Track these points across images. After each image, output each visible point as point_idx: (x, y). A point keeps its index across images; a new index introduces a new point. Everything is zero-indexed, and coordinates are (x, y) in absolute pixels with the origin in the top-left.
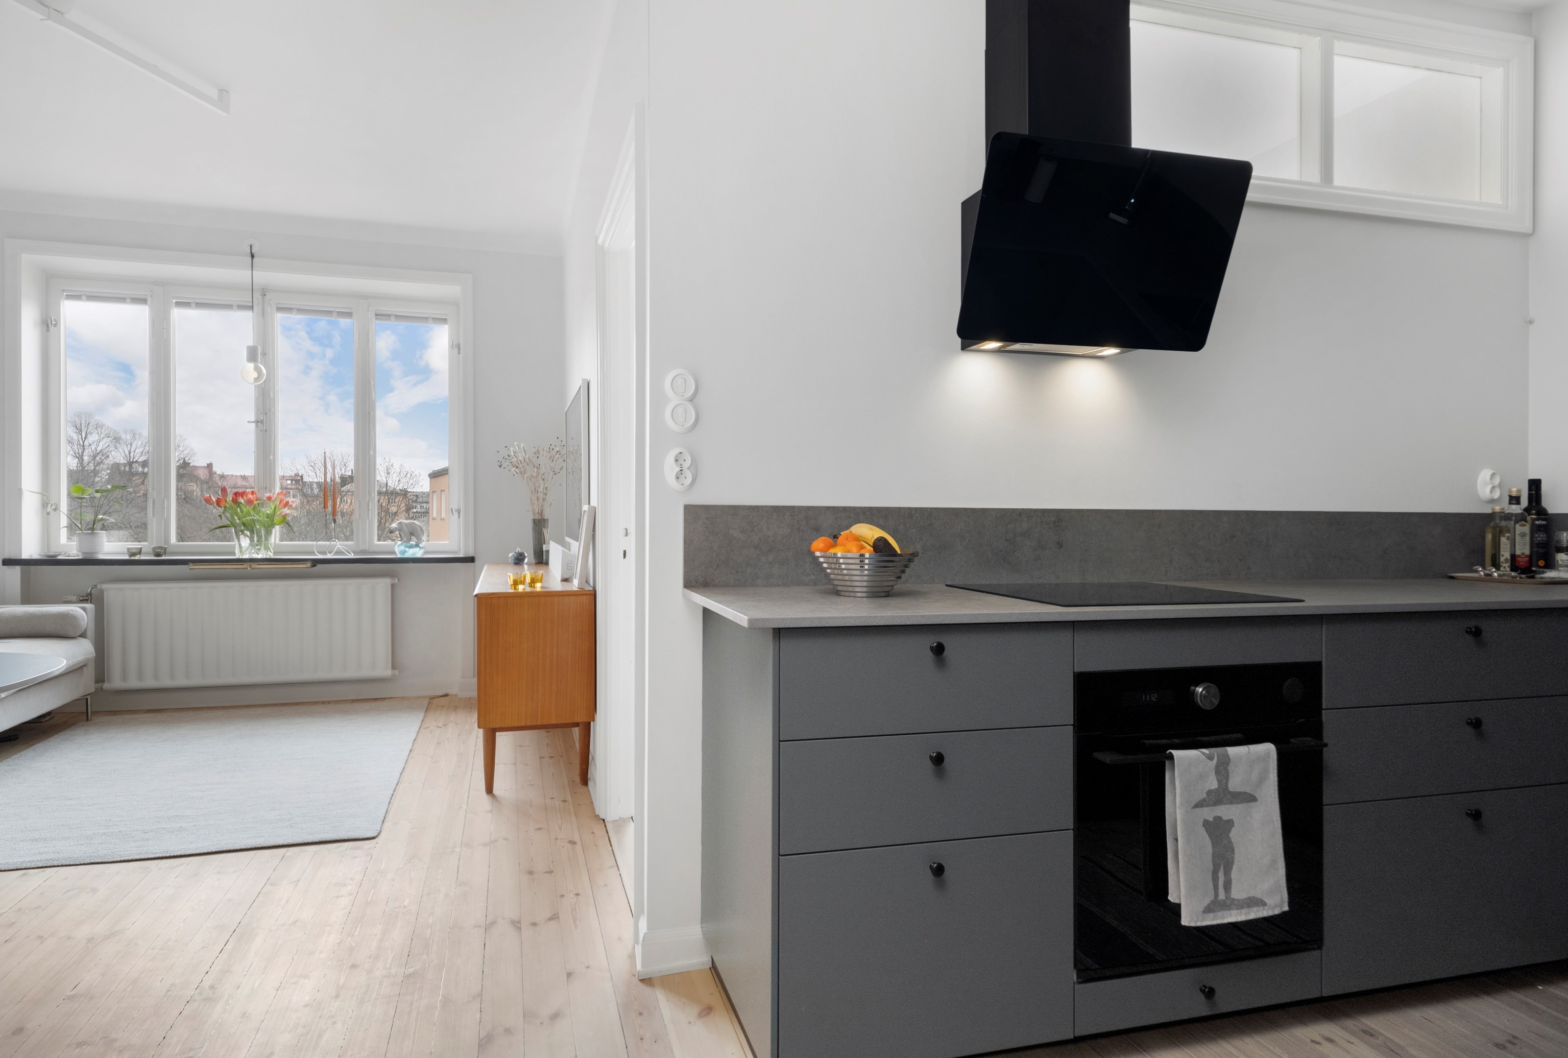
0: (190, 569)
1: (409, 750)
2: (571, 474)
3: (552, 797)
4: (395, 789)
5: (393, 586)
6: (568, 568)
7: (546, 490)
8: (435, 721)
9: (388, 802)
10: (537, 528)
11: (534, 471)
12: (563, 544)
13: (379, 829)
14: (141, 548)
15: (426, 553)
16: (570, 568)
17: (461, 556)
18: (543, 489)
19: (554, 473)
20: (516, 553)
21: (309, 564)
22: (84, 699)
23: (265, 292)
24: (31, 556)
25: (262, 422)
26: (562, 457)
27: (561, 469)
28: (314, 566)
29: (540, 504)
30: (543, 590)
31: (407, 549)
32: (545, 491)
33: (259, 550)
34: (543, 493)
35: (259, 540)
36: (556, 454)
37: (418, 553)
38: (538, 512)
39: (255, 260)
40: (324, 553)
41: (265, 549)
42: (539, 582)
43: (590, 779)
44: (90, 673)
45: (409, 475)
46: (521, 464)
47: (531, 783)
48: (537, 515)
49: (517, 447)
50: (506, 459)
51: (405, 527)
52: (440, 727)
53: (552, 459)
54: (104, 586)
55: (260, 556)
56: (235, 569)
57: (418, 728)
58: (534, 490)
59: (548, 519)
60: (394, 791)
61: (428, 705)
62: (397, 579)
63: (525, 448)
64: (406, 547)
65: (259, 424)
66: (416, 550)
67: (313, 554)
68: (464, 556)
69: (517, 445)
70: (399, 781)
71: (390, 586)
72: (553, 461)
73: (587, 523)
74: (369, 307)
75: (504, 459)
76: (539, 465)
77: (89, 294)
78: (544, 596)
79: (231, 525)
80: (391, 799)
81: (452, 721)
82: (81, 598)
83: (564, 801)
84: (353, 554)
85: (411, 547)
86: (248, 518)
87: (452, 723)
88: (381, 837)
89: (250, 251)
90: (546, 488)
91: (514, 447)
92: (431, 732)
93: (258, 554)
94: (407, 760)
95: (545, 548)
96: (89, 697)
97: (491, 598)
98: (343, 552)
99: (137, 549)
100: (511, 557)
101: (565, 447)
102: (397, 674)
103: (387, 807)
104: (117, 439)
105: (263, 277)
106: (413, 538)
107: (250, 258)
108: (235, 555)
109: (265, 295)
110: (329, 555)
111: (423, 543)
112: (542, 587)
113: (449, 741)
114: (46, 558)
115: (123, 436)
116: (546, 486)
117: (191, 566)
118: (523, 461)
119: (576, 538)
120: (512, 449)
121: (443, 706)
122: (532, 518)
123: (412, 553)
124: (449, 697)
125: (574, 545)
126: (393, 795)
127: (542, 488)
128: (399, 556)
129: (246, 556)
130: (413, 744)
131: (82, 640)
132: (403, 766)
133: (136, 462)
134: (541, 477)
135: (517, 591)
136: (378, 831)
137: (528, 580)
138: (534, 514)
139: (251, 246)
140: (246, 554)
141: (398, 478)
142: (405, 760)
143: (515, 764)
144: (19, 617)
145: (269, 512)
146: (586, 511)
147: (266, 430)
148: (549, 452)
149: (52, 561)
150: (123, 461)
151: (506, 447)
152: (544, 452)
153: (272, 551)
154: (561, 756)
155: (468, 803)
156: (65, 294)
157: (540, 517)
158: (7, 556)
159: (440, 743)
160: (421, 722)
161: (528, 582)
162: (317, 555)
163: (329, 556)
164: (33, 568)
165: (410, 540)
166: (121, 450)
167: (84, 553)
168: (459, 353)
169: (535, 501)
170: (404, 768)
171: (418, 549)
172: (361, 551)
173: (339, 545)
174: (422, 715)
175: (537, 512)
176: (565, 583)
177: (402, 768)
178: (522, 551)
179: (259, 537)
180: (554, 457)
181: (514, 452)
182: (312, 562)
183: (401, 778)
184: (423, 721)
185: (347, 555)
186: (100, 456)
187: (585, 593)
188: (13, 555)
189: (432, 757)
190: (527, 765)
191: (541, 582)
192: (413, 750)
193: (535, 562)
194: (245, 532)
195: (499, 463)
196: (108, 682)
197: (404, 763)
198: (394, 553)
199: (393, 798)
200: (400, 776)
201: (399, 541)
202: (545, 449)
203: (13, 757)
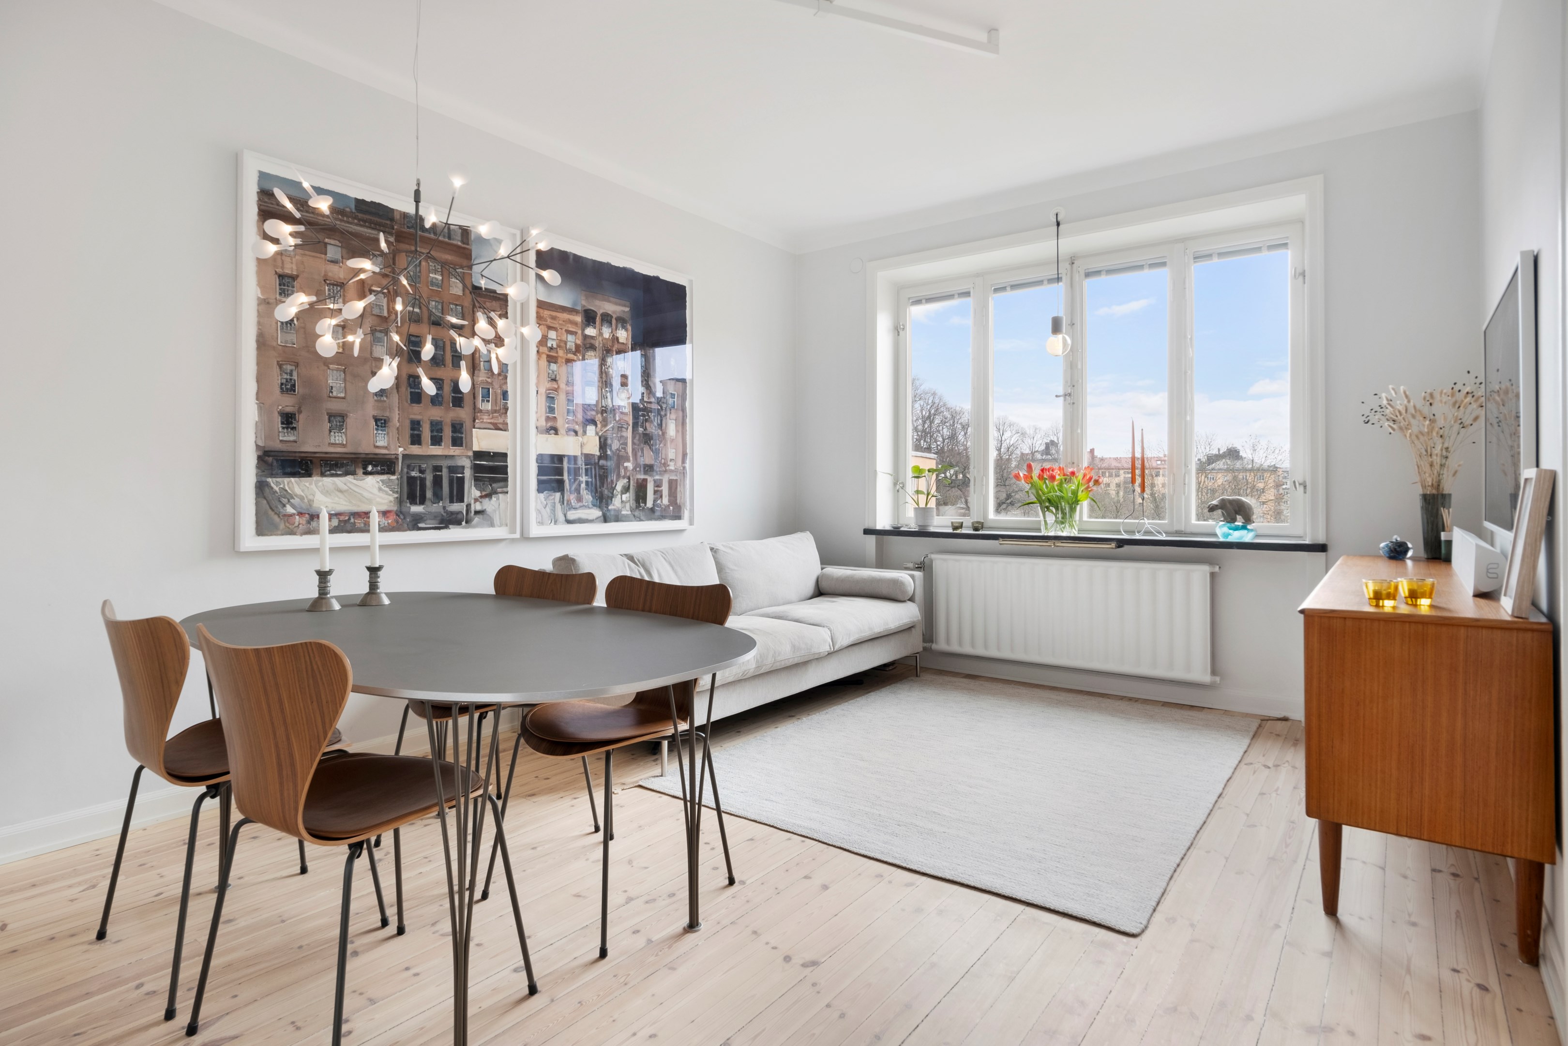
0: (1001, 544)
1: (1217, 795)
2: (1496, 425)
3: (1455, 967)
4: (1185, 855)
5: (1213, 575)
6: (1489, 574)
7: (1447, 451)
8: (1264, 756)
9: (1169, 876)
10: (1430, 507)
11: (1424, 425)
12: (1480, 533)
13: (1145, 922)
14: (962, 522)
15: (1257, 536)
16: (1495, 576)
17: (1307, 542)
18: (1442, 450)
19: (1462, 426)
20: (1392, 542)
21: (1113, 545)
22: (913, 657)
23: (1074, 260)
24: (884, 527)
25: (1070, 395)
26: (1476, 401)
27: (1476, 419)
28: (1119, 546)
29: (1435, 472)
30: (1434, 613)
31: (1231, 531)
32: (1444, 453)
33: (1064, 528)
34: (1442, 456)
35: (1065, 518)
36: (1466, 397)
37: (1247, 537)
38: (1432, 484)
39: (1061, 227)
40: (1133, 532)
41: (1069, 526)
42: (1426, 598)
43: (1544, 955)
44: (917, 634)
45: (1277, 451)
46: (1401, 414)
47: (1413, 919)
48: (1429, 488)
49: (1393, 392)
50: (1376, 412)
51: (1228, 505)
52: (1269, 768)
53: (1457, 405)
54: (933, 556)
55: (1064, 534)
56: (1041, 546)
57: (1237, 762)
58: (1425, 453)
59: (1450, 495)
60: (1182, 859)
61: (1258, 728)
62: (1218, 567)
63: (1407, 393)
64: (1230, 529)
65: (1067, 397)
66: (1244, 532)
67: (1119, 532)
68: (1310, 543)
69: (1393, 389)
70: (1192, 844)
71: (1208, 575)
72: (1459, 407)
73: (1535, 500)
74: (1186, 251)
75: (1373, 411)
76: (1434, 415)
77: (927, 297)
78: (1435, 624)
79: (1037, 502)
80: (1175, 871)
81: (1288, 761)
82: (917, 566)
83: (1483, 988)
84: (1164, 535)
85: (1236, 529)
86: (1050, 494)
87: (1286, 765)
88: (1144, 937)
89: (1055, 220)
90: (1447, 449)
91: (1388, 391)
92: (1254, 773)
93: (1063, 531)
94: (1211, 810)
95: (1443, 536)
96: (918, 655)
97: (1330, 617)
98: (1152, 532)
99: (959, 523)
100: (1383, 548)
101: (1483, 386)
102: (1219, 682)
103: (1165, 884)
104: (1024, 434)
105: (1070, 243)
106: (1239, 517)
107: (1056, 227)
108: (1041, 532)
109: (1073, 263)
110: (1137, 534)
111: (1253, 524)
112: (1432, 606)
113: (1277, 794)
114: (892, 529)
115: (1028, 432)
116: (1446, 445)
117: (1001, 541)
118: (1403, 412)
119: (1509, 525)
120: (1384, 395)
121: (1278, 735)
122: (1421, 492)
123: (1237, 536)
124: (1289, 723)
125: (1503, 536)
126: (1178, 865)
127: (1439, 448)
128: (1222, 539)
129: (1052, 534)
130: (1225, 785)
131: (910, 604)
132: (1204, 819)
133: (1037, 451)
134: (1437, 433)
135: (1380, 610)
136: (1142, 926)
137: (1404, 590)
138: (1424, 487)
139: (1057, 214)
140: (1052, 531)
141: (1265, 455)
142: (1208, 811)
143: (1383, 869)
144: (865, 579)
145: (1073, 488)
146: (1531, 479)
147: (1073, 403)
148: (1453, 395)
149: (896, 532)
150: (1027, 451)
151: (1376, 395)
152: (1443, 395)
153: (1077, 529)
154: (1477, 879)
155: (1290, 920)
156: (911, 301)
157: (1434, 492)
158: (866, 527)
159: (1264, 794)
160: (1242, 753)
161: (1403, 595)
162: (1123, 535)
163: (1138, 537)
164: (885, 537)
165: (1234, 520)
166: (1026, 443)
167: (919, 526)
168: (1304, 283)
169: (1427, 468)
170: (1205, 823)
171: (1246, 531)
172: (1176, 531)
173: (1147, 523)
174: (1246, 741)
175: (1430, 484)
176: (1482, 602)
177: (1202, 823)
178: (1403, 540)
179: (1064, 514)
180: (1462, 401)
181: (1387, 400)
182: (1117, 542)
183: (1197, 839)
184: (1245, 752)
185: (1157, 536)
186: (1012, 448)
187: (1529, 626)
188: (871, 526)
189: (1248, 815)
190: (1405, 877)
191: (1430, 597)
192: (1224, 795)
193: (1426, 557)
194: (1051, 508)
195: (1364, 418)
196: (936, 643)
197: (1206, 816)
198: (1215, 535)
199: (1179, 870)
200: (1196, 835)
201: (1221, 521)
202: (1445, 391)
203: (850, 702)
